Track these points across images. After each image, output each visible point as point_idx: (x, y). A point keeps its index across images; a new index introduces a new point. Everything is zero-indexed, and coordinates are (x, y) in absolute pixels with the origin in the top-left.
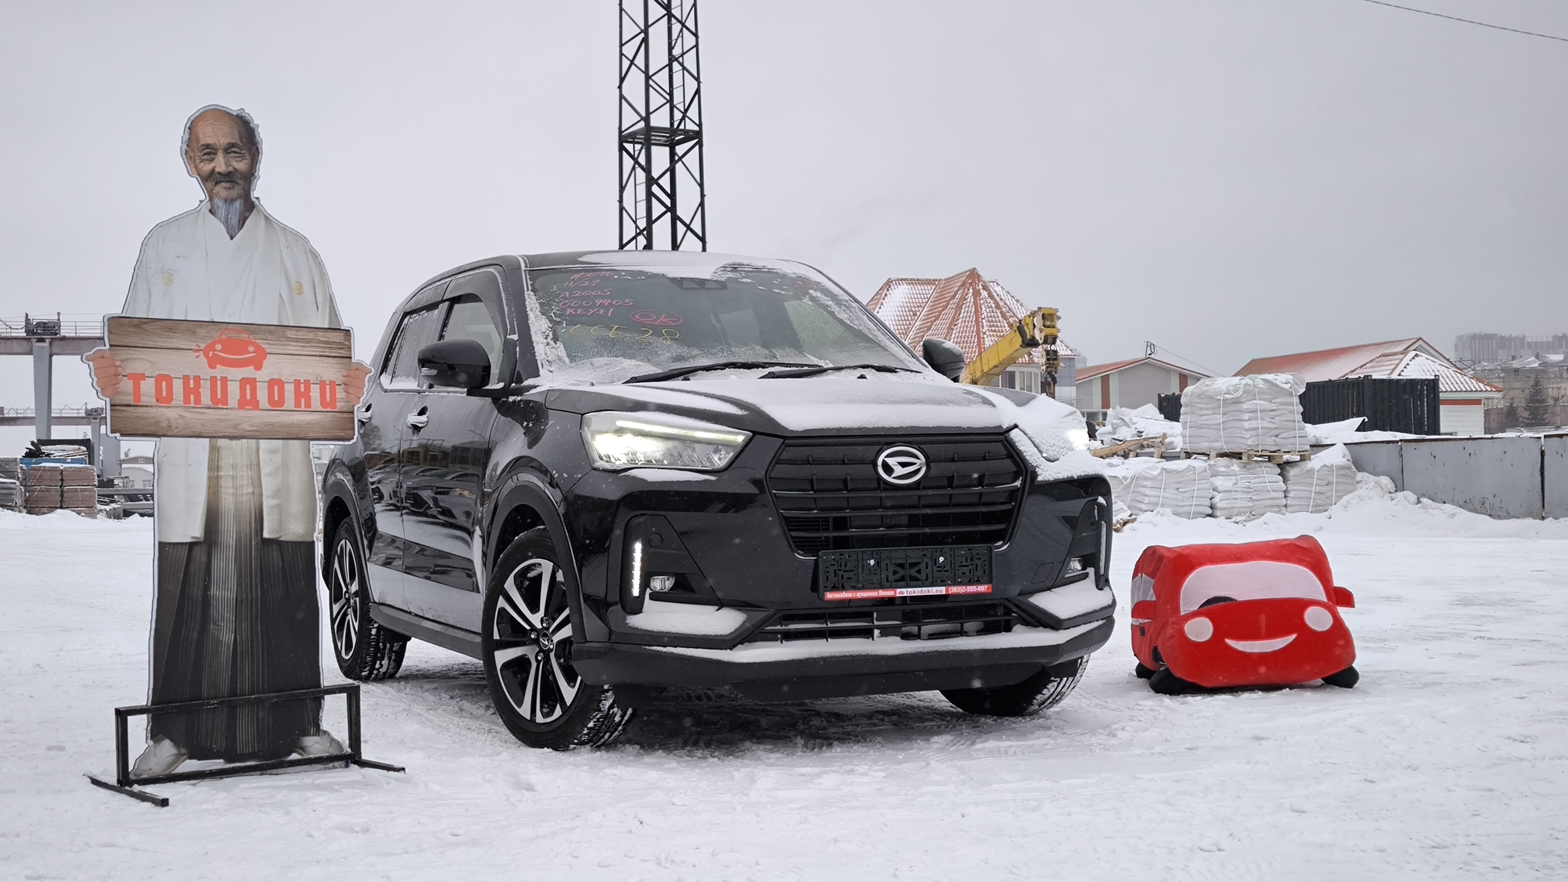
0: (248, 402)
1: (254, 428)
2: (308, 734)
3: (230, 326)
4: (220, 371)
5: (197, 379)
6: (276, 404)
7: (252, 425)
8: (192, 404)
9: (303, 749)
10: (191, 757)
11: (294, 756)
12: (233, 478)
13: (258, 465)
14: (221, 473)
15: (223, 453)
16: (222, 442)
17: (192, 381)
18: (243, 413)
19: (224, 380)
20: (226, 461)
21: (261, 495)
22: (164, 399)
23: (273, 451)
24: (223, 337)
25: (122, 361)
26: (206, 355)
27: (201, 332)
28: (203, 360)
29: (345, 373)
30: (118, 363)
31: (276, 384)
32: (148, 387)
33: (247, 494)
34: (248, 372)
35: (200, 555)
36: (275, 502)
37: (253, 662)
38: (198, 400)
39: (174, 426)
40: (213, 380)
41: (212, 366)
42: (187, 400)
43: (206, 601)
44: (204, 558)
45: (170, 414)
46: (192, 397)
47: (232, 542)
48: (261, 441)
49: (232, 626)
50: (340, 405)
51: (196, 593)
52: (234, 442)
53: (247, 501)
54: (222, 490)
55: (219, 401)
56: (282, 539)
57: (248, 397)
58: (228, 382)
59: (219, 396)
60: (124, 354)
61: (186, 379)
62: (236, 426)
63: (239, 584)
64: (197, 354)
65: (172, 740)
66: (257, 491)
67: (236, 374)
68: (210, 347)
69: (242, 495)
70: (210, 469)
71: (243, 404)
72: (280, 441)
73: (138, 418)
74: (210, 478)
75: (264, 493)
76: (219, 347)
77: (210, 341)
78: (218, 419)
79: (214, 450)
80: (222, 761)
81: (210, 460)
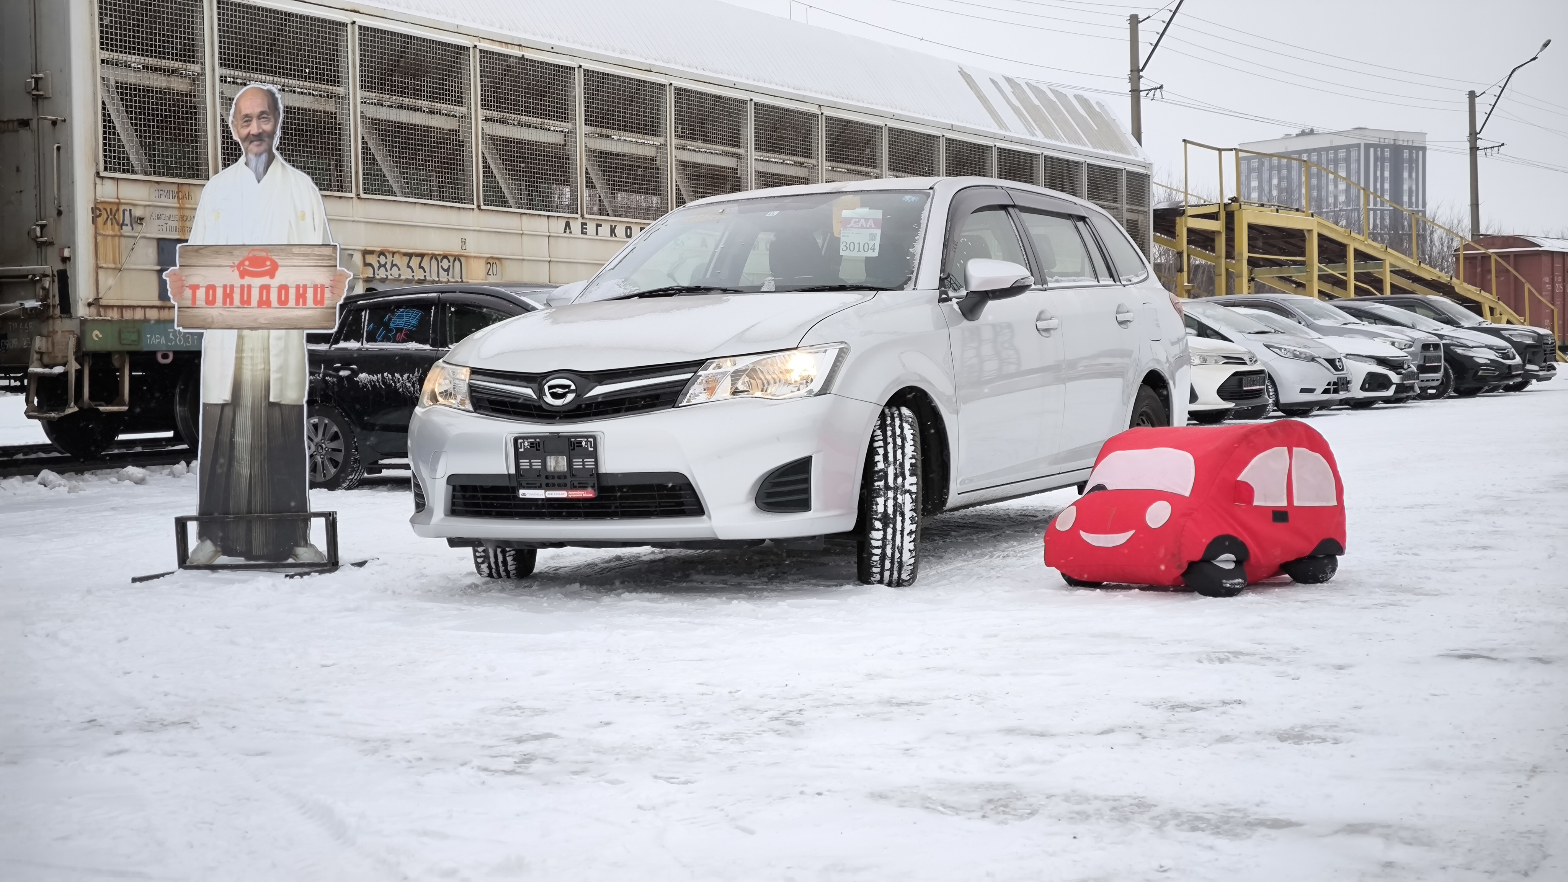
0: (264, 303)
1: (267, 322)
2: (299, 546)
3: (256, 247)
4: (248, 280)
5: (232, 287)
6: (283, 303)
7: (266, 320)
8: (228, 305)
9: (296, 556)
10: (224, 553)
11: (291, 561)
12: (252, 358)
13: (268, 348)
14: (244, 355)
15: (246, 340)
16: (246, 332)
17: (228, 289)
18: (260, 311)
19: (249, 287)
20: (247, 346)
21: (269, 370)
22: (211, 302)
23: (279, 339)
24: (251, 255)
25: (186, 276)
26: (239, 269)
27: (236, 253)
28: (237, 273)
29: (332, 279)
30: (183, 278)
31: (284, 288)
32: (201, 293)
33: (261, 370)
34: (265, 280)
35: (228, 411)
36: (279, 375)
37: (262, 490)
38: (232, 303)
39: (215, 321)
40: (242, 287)
41: (242, 276)
42: (224, 303)
43: (232, 443)
44: (231, 414)
45: (215, 312)
46: (228, 300)
47: (249, 404)
48: (271, 331)
49: (248, 463)
50: (327, 303)
51: (226, 439)
52: (254, 332)
53: (260, 375)
54: (244, 367)
55: (246, 302)
56: (282, 403)
57: (264, 299)
58: (252, 289)
59: (245, 299)
60: (188, 271)
61: (225, 287)
62: (256, 320)
63: (253, 434)
64: (232, 269)
65: (211, 540)
66: (267, 368)
67: (256, 283)
68: (242, 263)
69: (257, 370)
70: (237, 352)
71: (261, 304)
72: (284, 331)
73: (194, 316)
74: (236, 358)
75: (271, 369)
76: (247, 263)
77: (241, 259)
78: (244, 316)
79: (240, 338)
80: (243, 559)
81: (238, 346)
